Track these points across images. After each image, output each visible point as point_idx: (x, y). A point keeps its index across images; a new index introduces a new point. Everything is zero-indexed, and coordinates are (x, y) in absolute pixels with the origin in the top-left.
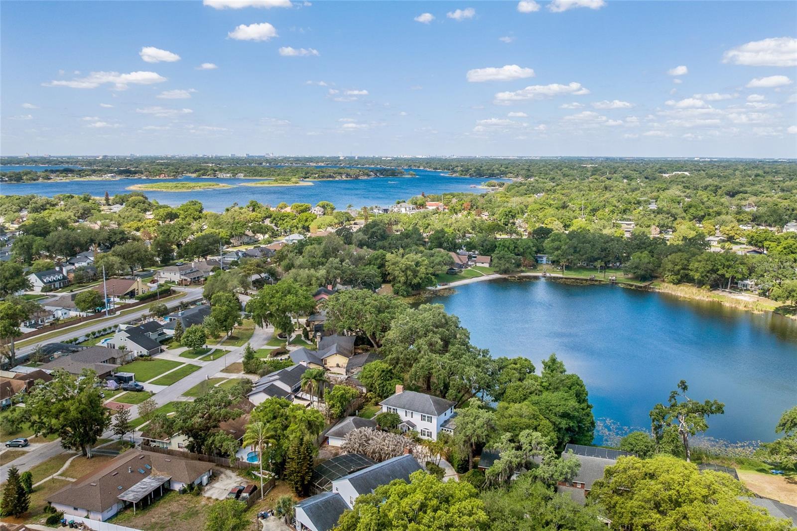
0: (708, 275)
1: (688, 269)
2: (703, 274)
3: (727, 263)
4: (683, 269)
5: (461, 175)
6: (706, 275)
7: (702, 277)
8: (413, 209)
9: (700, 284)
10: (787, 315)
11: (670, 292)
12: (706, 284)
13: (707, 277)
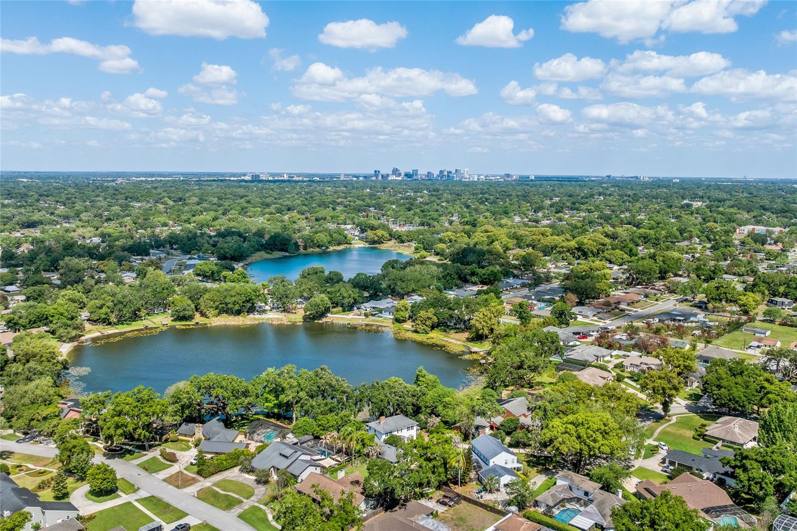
0: (245, 304)
1: (225, 303)
2: (241, 305)
4: (221, 303)
10: (315, 321)
11: (224, 323)
12: (243, 311)
13: (244, 306)
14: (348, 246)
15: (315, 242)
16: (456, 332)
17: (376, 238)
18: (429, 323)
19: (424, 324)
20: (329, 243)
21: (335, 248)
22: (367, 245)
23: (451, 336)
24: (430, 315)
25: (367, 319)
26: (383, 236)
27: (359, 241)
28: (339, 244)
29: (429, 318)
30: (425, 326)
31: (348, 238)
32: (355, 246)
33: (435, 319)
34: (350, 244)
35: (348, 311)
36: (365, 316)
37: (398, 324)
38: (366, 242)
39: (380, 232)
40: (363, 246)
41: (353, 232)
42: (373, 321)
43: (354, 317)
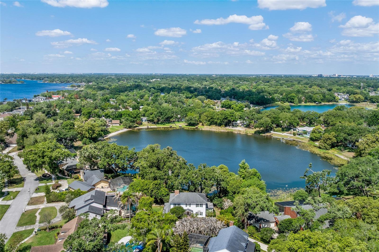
0: (224, 120)
1: (214, 119)
2: (221, 120)
3: (231, 115)
4: (211, 119)
5: (51, 82)
6: (222, 121)
7: (221, 121)
8: (45, 99)
9: (220, 125)
10: (261, 134)
11: (209, 129)
12: (222, 124)
13: (223, 121)
14: (335, 103)
15: (313, 99)
16: (349, 151)
17: (355, 99)
18: (329, 142)
19: (326, 143)
20: (322, 100)
21: (325, 103)
22: (348, 103)
23: (344, 154)
24: (331, 136)
25: (294, 137)
26: (359, 98)
27: (344, 101)
28: (329, 101)
29: (330, 139)
30: (326, 145)
31: (336, 98)
32: (340, 103)
33: (334, 140)
34: (337, 102)
35: (286, 131)
36: (293, 134)
37: (312, 142)
38: (349, 102)
39: (357, 96)
40: (345, 103)
41: (344, 96)
42: (297, 138)
43: (287, 135)
